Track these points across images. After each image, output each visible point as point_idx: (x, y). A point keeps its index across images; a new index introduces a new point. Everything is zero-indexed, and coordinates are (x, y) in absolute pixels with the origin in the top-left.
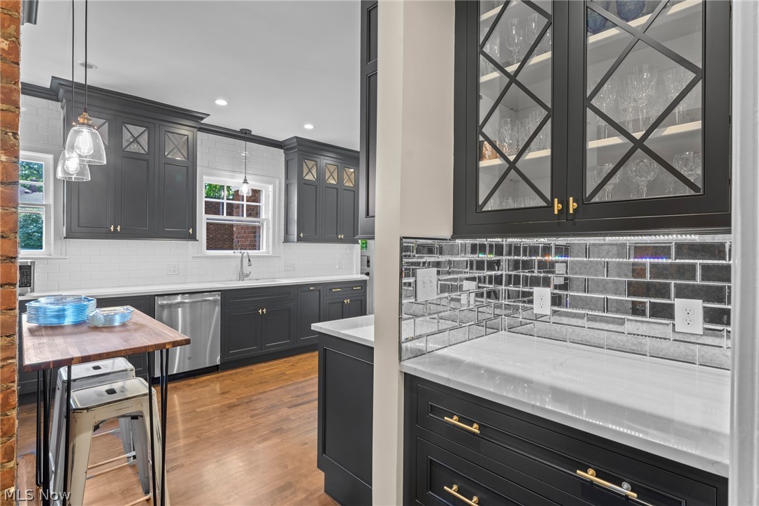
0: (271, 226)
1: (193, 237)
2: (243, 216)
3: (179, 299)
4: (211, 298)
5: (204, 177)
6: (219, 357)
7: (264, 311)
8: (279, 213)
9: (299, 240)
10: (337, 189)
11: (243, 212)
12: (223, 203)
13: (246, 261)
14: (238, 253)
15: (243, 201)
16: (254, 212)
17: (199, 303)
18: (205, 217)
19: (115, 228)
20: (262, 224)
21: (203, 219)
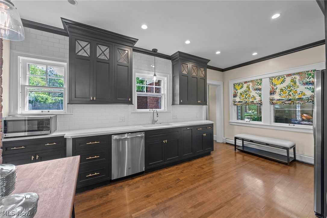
0: (166, 97)
1: (131, 103)
2: (153, 92)
3: (126, 136)
4: (140, 135)
5: (136, 74)
6: (144, 168)
7: (166, 141)
8: (170, 91)
9: (181, 104)
10: (197, 78)
11: (153, 91)
12: (144, 87)
13: (155, 115)
14: (151, 110)
15: (153, 85)
16: (158, 90)
17: (135, 138)
18: (137, 93)
19: (93, 98)
20: (162, 96)
21: (135, 95)
